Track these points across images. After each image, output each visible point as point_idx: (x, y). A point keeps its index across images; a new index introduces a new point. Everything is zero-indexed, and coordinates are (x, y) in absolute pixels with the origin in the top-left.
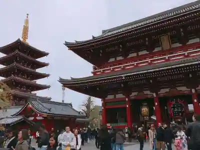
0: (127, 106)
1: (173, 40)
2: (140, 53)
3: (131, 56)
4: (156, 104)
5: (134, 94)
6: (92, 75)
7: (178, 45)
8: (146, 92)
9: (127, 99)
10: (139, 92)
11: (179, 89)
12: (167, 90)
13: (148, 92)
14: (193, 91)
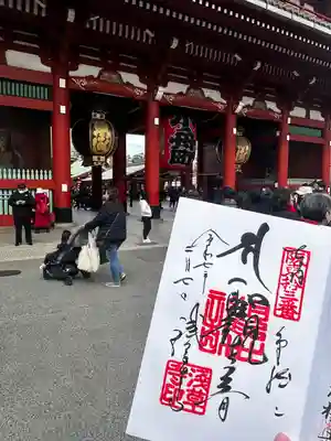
0: (63, 109)
4: (157, 121)
5: (85, 70)
9: (62, 83)
10: (106, 68)
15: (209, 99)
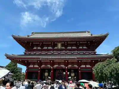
0: (39, 71)
1: (62, 45)
2: (49, 48)
3: (45, 48)
4: (52, 71)
5: (43, 66)
6: (24, 54)
7: (64, 48)
8: (48, 66)
9: (39, 68)
10: (45, 65)
11: (61, 66)
12: (57, 66)
13: (49, 66)
14: (66, 68)
15: (62, 67)
